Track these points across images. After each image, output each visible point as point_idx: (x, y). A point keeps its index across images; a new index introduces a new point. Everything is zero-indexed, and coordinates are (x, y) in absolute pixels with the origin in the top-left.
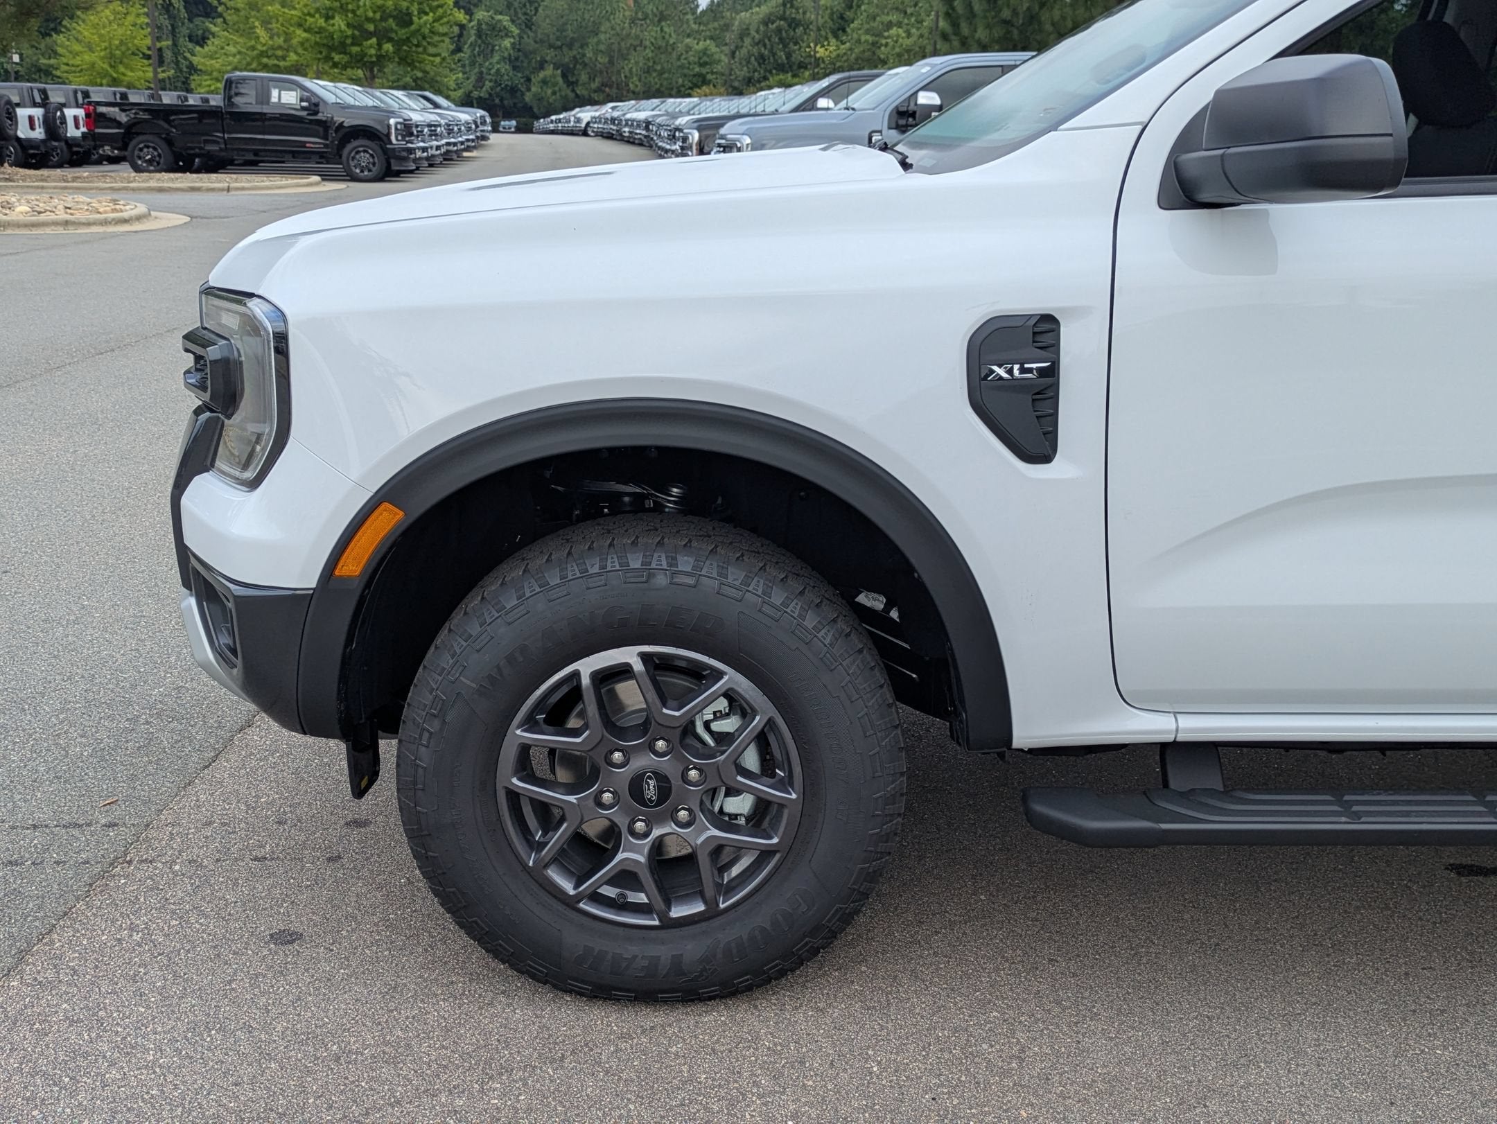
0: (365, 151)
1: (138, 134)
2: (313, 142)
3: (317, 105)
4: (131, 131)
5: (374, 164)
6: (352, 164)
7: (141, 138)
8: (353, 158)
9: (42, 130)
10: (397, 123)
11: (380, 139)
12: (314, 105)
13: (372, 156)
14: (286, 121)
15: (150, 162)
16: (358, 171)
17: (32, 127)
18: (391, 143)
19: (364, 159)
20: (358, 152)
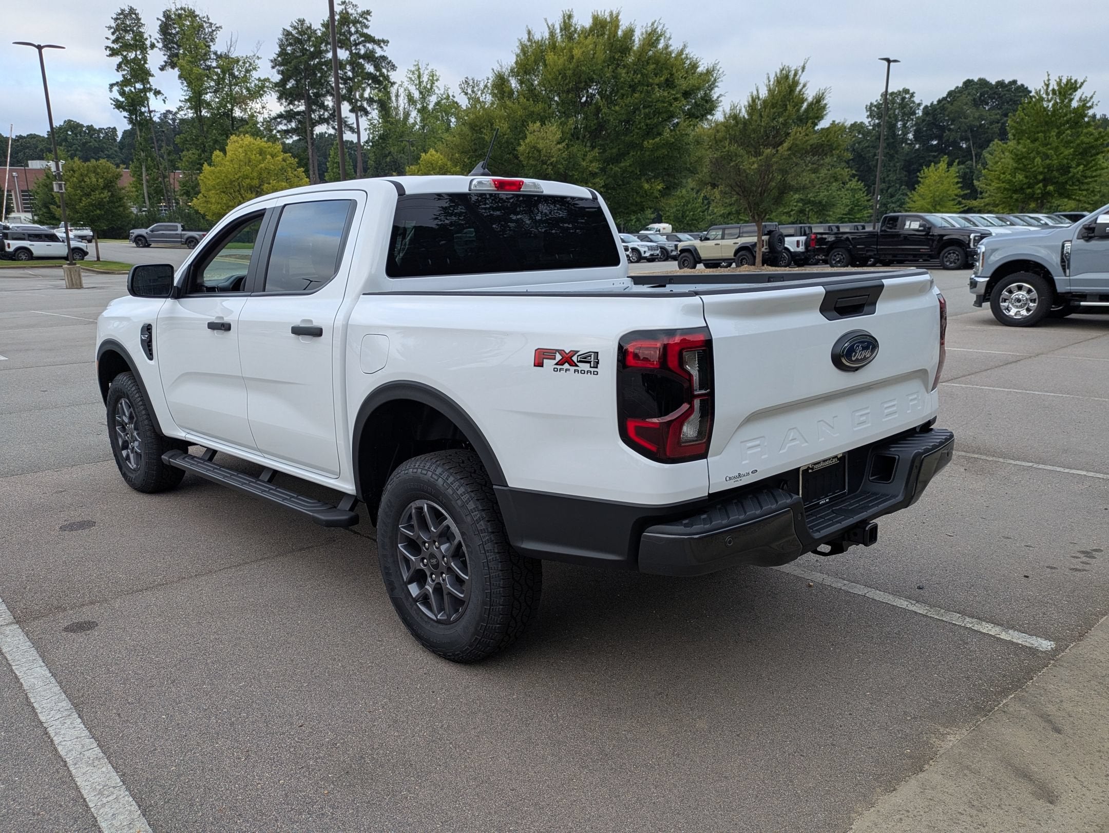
0: (954, 253)
1: (836, 248)
2: (924, 249)
3: (930, 228)
4: (833, 246)
5: (958, 260)
6: (945, 260)
7: (835, 250)
8: (946, 257)
9: (803, 247)
10: (975, 236)
11: (964, 246)
12: (927, 228)
13: (957, 255)
14: (910, 238)
15: (839, 262)
16: (948, 264)
17: (798, 246)
18: (970, 247)
19: (953, 257)
20: (950, 254)
